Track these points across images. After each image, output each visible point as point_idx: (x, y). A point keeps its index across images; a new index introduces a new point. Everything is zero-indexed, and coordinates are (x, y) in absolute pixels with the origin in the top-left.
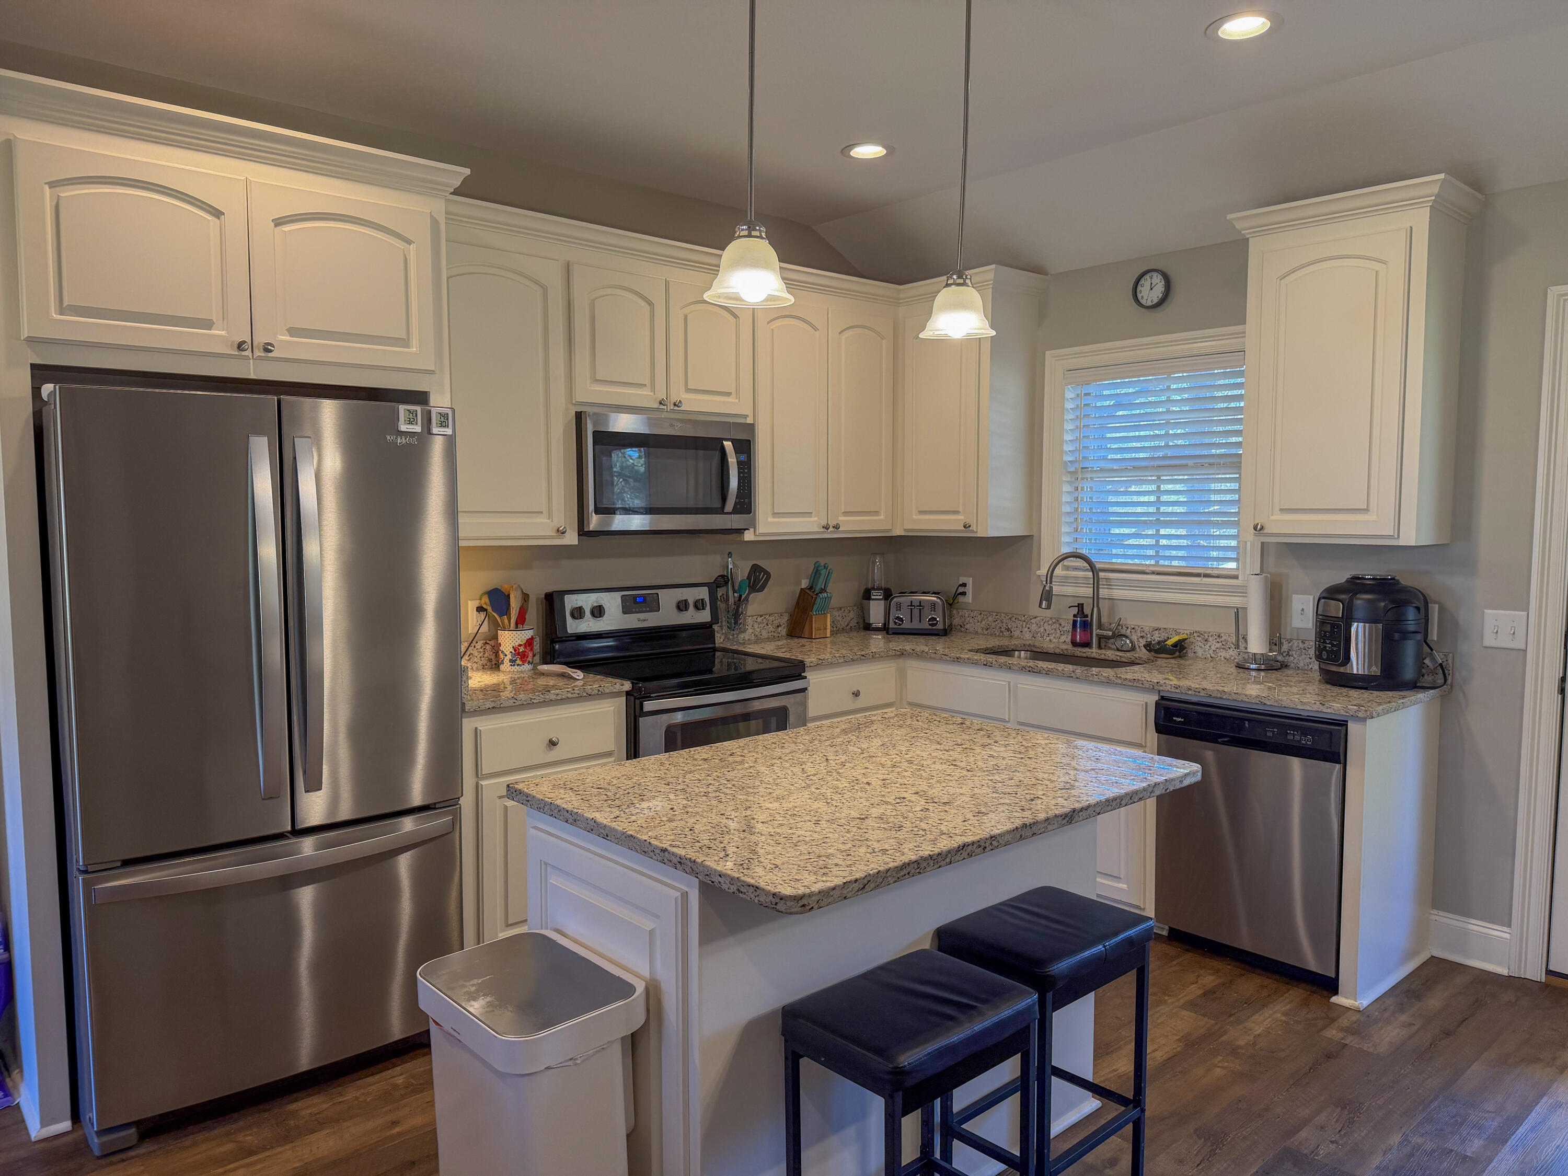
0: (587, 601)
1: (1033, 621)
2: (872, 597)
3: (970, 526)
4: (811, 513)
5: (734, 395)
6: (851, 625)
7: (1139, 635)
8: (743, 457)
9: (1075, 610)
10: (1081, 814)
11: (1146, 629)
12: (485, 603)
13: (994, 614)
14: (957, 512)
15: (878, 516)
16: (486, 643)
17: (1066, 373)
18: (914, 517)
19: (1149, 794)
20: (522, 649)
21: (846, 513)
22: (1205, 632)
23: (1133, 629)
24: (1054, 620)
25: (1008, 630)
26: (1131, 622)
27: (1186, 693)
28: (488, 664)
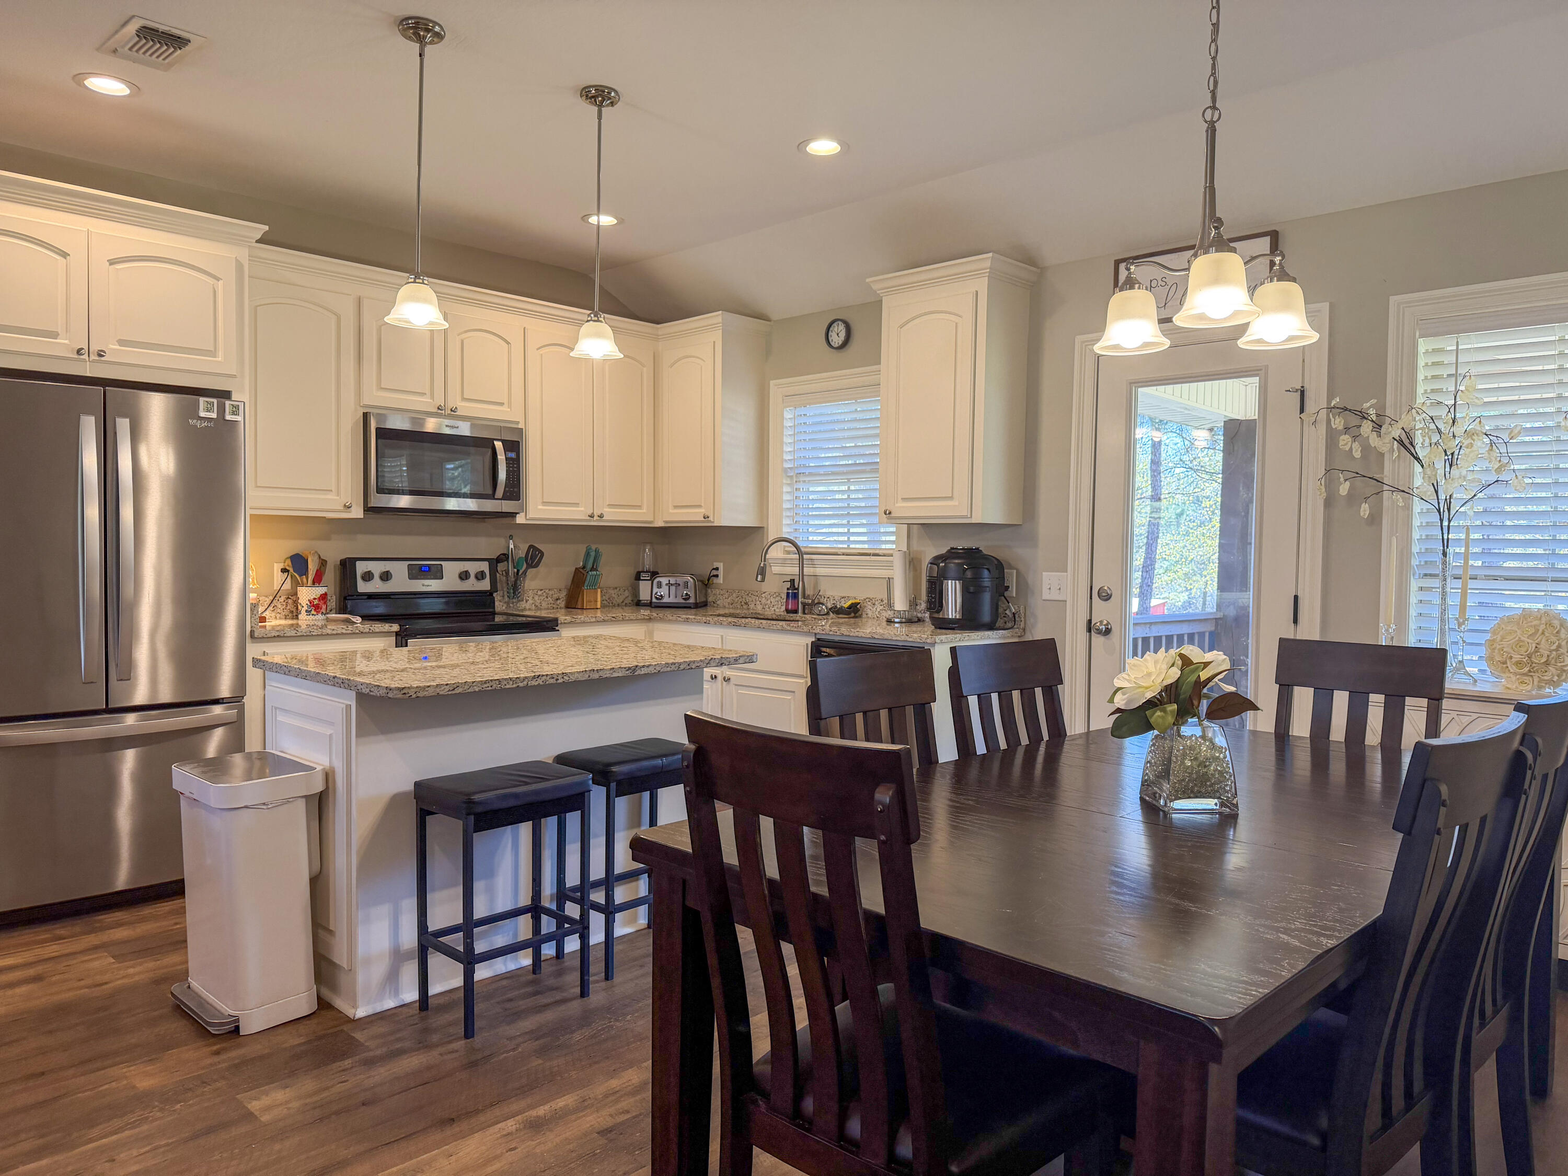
0: (377, 568)
1: (763, 595)
2: (642, 578)
3: (708, 517)
4: (578, 504)
5: (506, 405)
6: (626, 602)
7: (832, 603)
8: (512, 455)
9: (788, 585)
10: (642, 669)
11: (836, 598)
12: (288, 565)
13: (737, 592)
14: (700, 506)
15: (641, 509)
16: (288, 598)
17: (784, 398)
18: (671, 511)
19: (705, 664)
20: (316, 602)
21: (610, 506)
22: (870, 597)
23: (828, 598)
25: (746, 603)
26: (828, 594)
28: (290, 615)
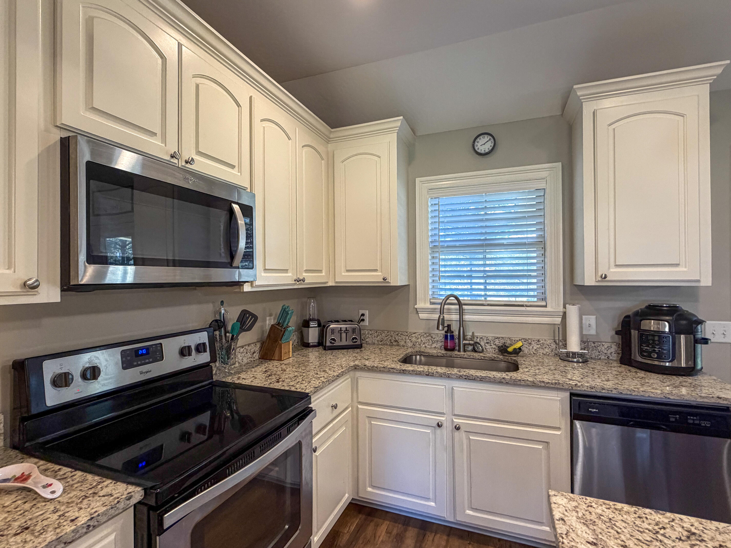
0: (77, 364)
1: (413, 335)
2: (311, 326)
3: (386, 279)
4: (288, 270)
5: (237, 168)
7: (485, 342)
8: (248, 221)
11: (490, 338)
13: (386, 332)
15: (321, 273)
17: (428, 191)
18: (343, 274)
22: (529, 339)
23: (481, 338)
24: (427, 335)
25: (396, 341)
27: (600, 392)
